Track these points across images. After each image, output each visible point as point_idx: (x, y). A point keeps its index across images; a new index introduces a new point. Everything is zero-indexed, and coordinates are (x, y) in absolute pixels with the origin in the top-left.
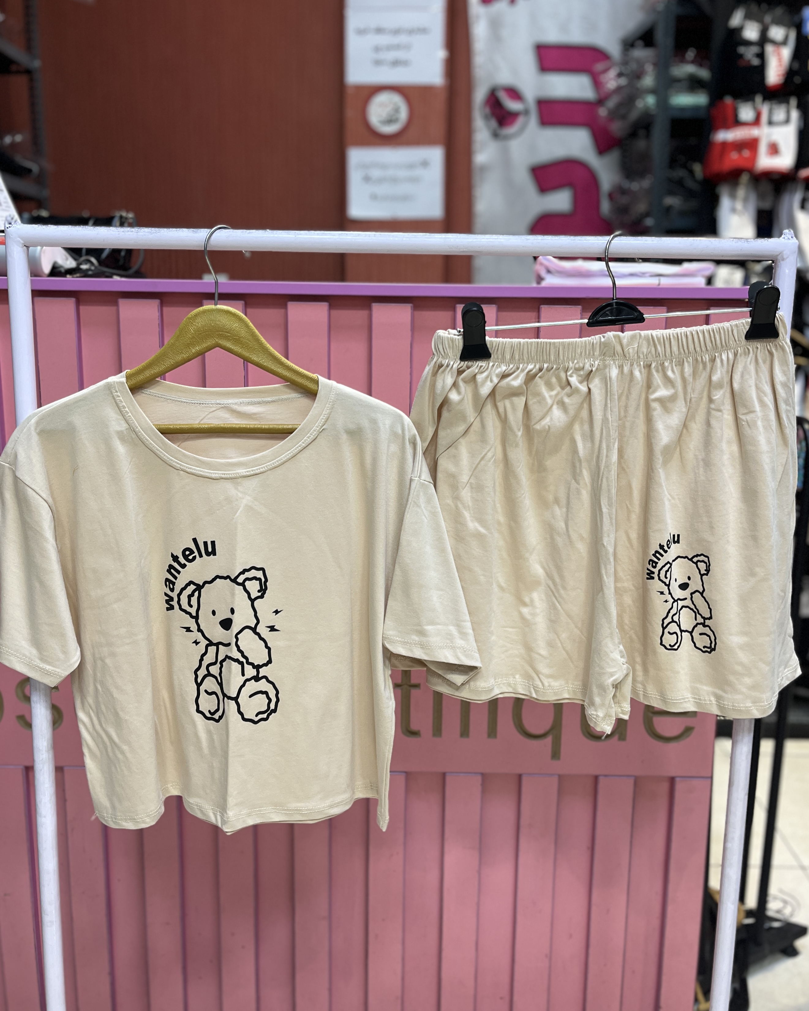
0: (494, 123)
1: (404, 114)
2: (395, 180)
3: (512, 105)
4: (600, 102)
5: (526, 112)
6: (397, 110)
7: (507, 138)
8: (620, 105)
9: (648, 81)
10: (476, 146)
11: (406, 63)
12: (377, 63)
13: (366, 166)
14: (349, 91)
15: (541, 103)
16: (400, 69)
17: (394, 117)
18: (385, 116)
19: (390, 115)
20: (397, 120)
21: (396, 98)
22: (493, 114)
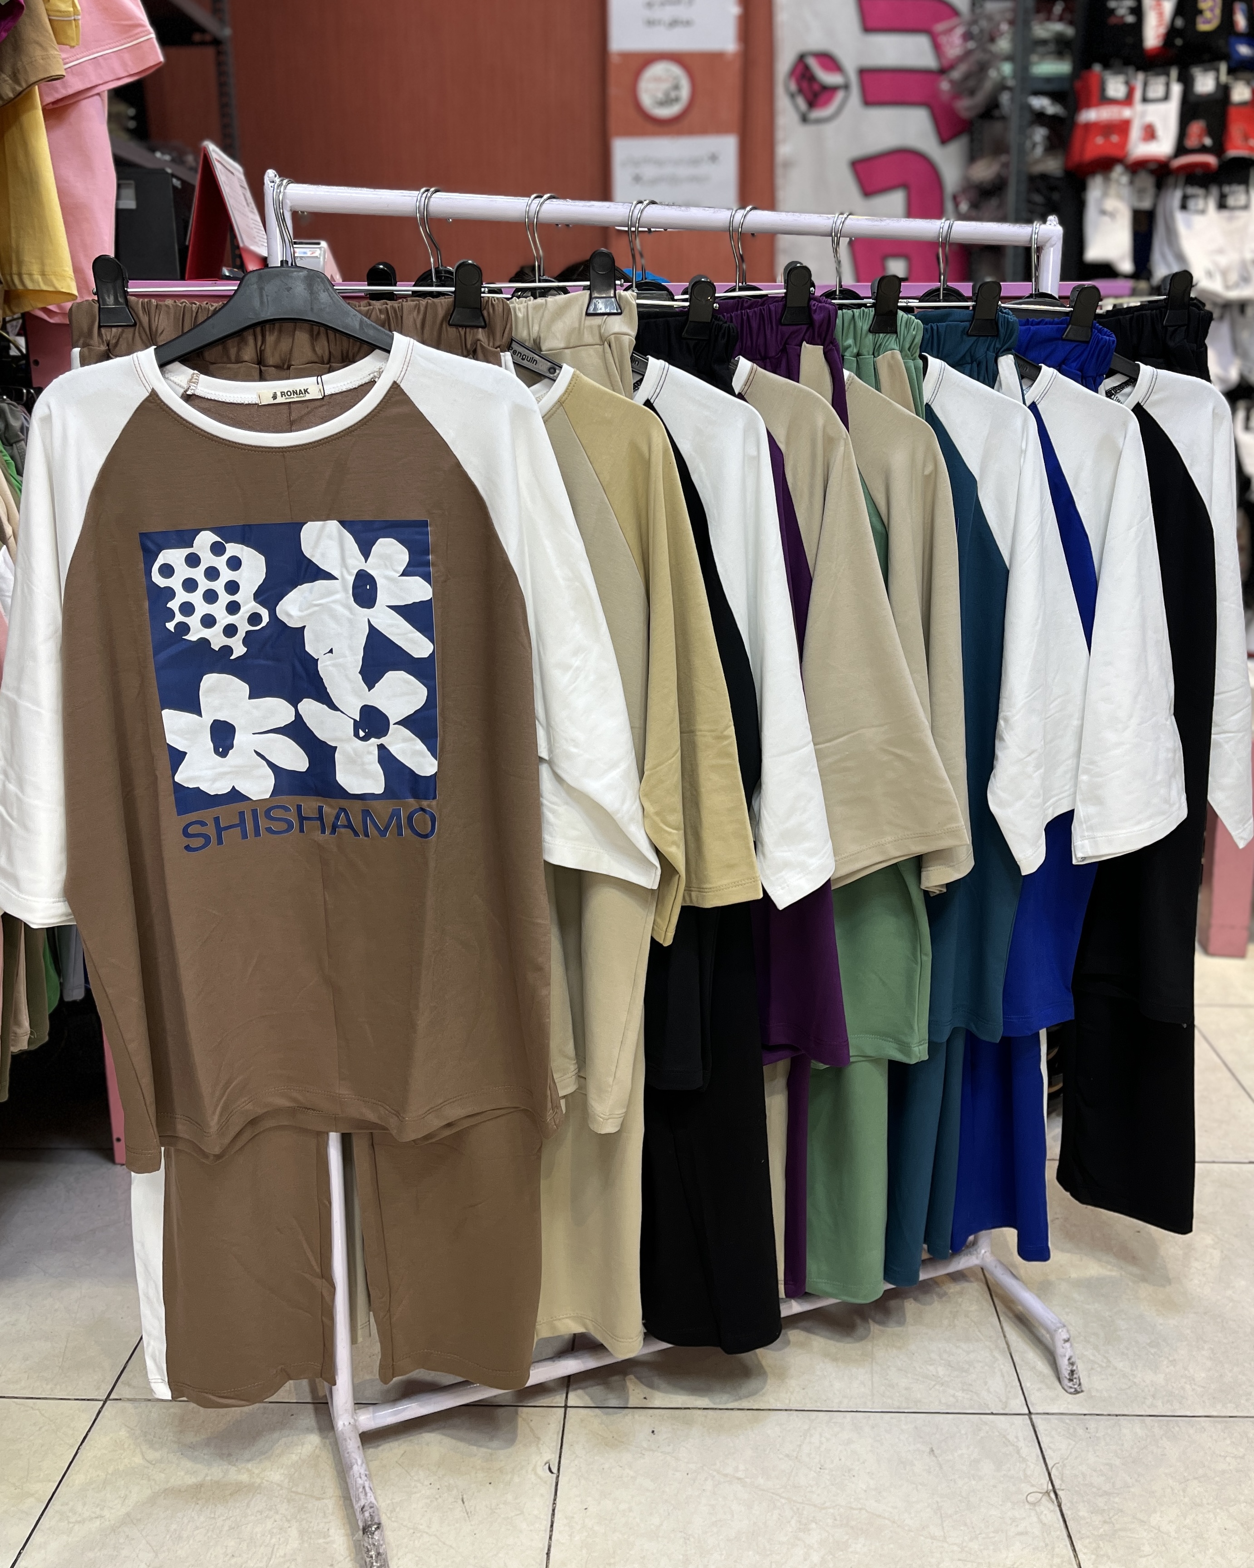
0: (801, 102)
1: (685, 92)
2: (674, 180)
3: (828, 78)
4: (943, 71)
5: (846, 87)
6: (677, 87)
7: (819, 121)
8: (967, 77)
9: (1004, 45)
10: (780, 134)
11: (688, 23)
12: (650, 23)
13: (636, 163)
14: (614, 60)
15: (864, 73)
16: (678, 30)
17: (673, 95)
18: (660, 95)
19: (667, 94)
20: (677, 100)
21: (676, 70)
22: (801, 91)
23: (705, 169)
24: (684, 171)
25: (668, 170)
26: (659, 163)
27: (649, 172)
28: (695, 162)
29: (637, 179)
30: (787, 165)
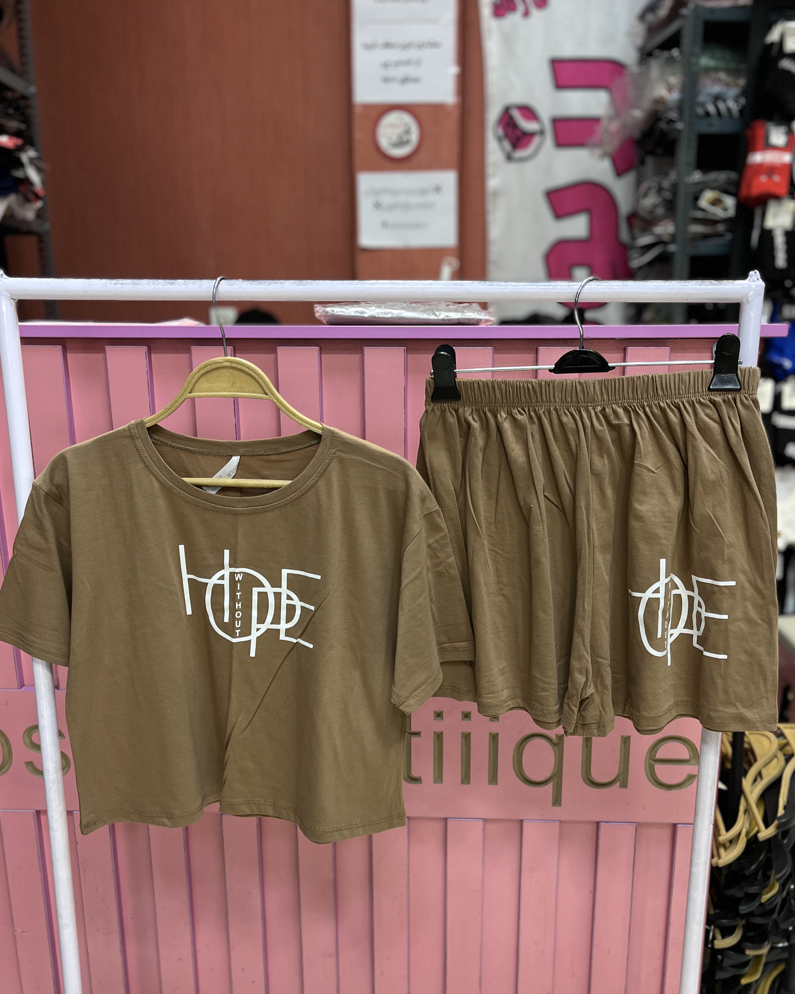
0: (507, 145)
1: (414, 136)
2: (406, 207)
3: (528, 126)
5: (542, 132)
6: (408, 132)
7: (522, 160)
10: (490, 170)
11: (416, 80)
12: (387, 80)
13: (376, 192)
14: (358, 111)
15: (557, 122)
16: (410, 86)
17: (405, 139)
18: (395, 138)
19: (400, 137)
20: (407, 142)
21: (406, 119)
22: (507, 135)
23: (431, 198)
24: (414, 200)
25: (402, 199)
26: (394, 192)
27: (386, 199)
28: (423, 192)
29: (377, 206)
30: (496, 194)
